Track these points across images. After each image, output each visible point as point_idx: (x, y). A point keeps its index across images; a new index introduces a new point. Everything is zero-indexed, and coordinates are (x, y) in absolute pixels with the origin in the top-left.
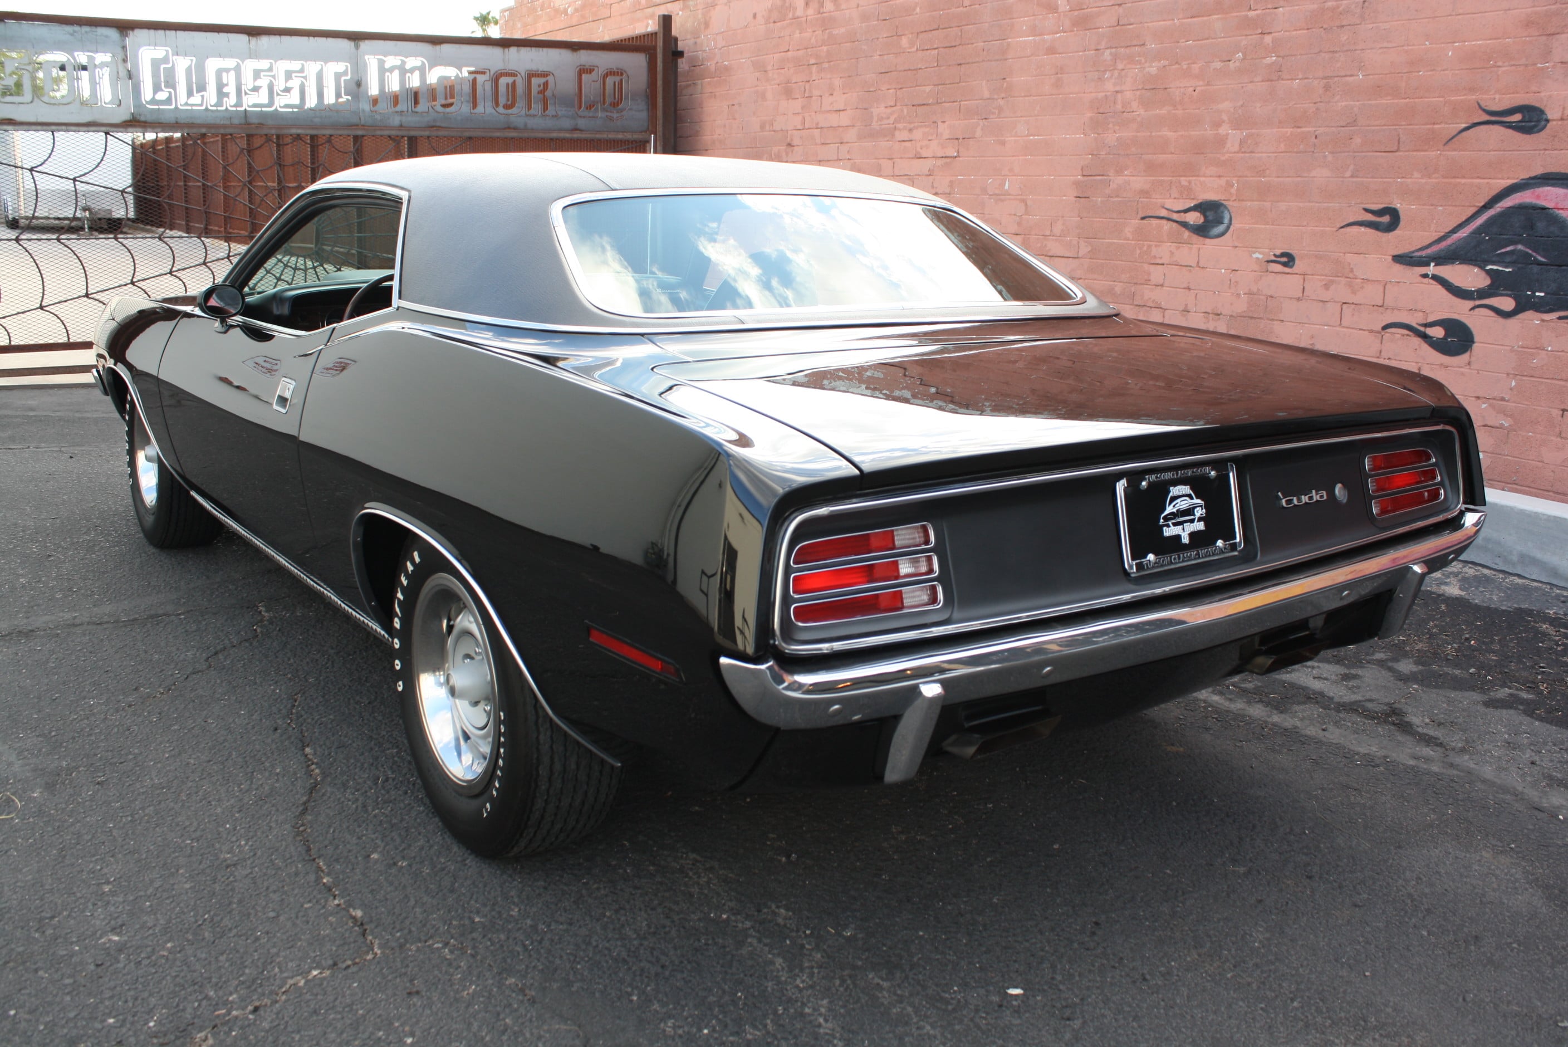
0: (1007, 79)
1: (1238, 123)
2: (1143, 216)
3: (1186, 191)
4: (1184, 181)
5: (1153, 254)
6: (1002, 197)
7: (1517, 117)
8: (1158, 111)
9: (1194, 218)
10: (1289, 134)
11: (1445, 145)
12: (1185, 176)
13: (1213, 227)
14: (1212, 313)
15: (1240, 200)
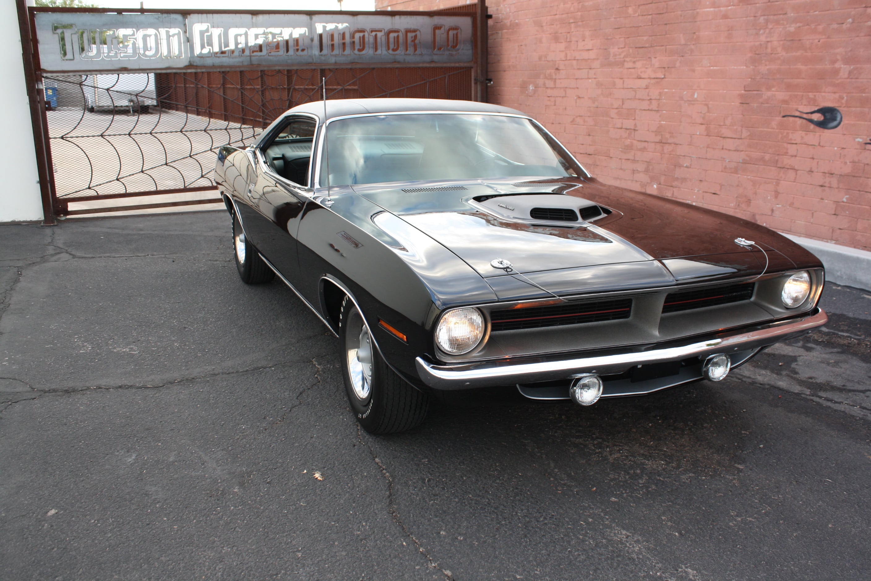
0: (697, 33)
1: (847, 61)
2: (784, 115)
3: (813, 101)
4: (811, 95)
5: (790, 137)
6: (693, 102)
8: (794, 54)
9: (817, 117)
12: (812, 92)
13: (830, 122)
14: (829, 173)
15: (848, 107)
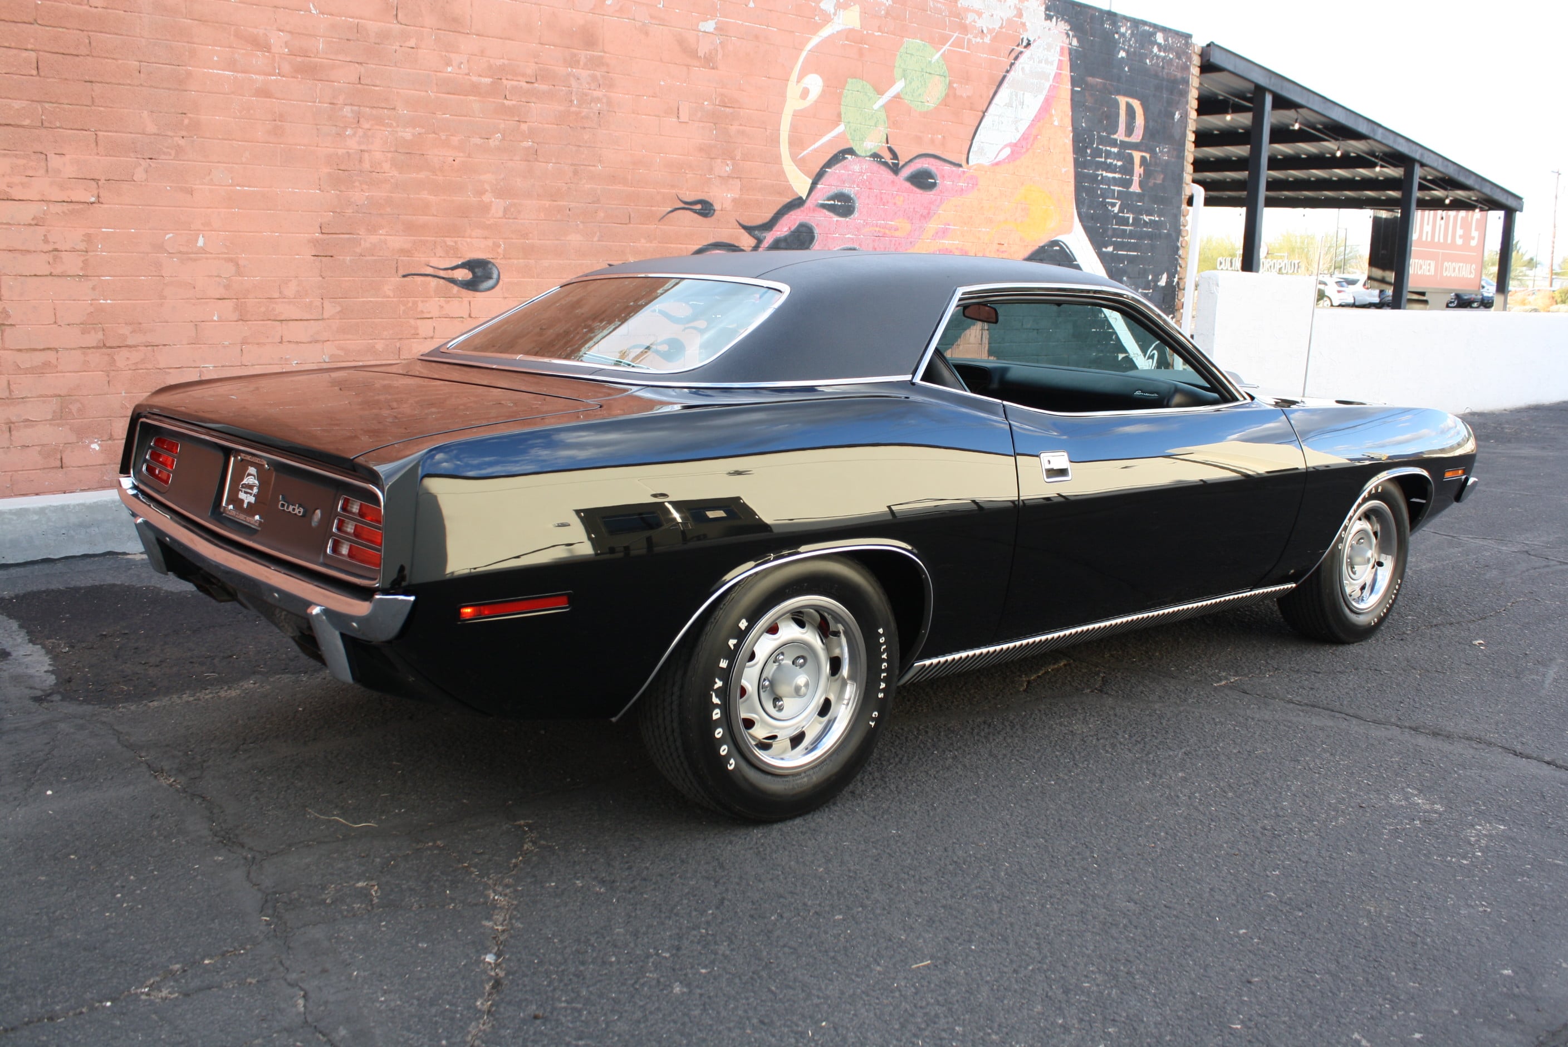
1: (503, 192)
2: (405, 273)
3: (452, 250)
4: (449, 242)
5: (419, 309)
6: (193, 256)
7: (699, 207)
8: (414, 175)
9: (464, 275)
10: (547, 206)
11: (659, 221)
12: (450, 237)
13: (483, 282)
15: (505, 258)
